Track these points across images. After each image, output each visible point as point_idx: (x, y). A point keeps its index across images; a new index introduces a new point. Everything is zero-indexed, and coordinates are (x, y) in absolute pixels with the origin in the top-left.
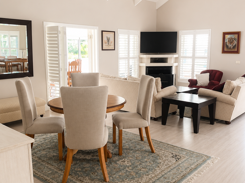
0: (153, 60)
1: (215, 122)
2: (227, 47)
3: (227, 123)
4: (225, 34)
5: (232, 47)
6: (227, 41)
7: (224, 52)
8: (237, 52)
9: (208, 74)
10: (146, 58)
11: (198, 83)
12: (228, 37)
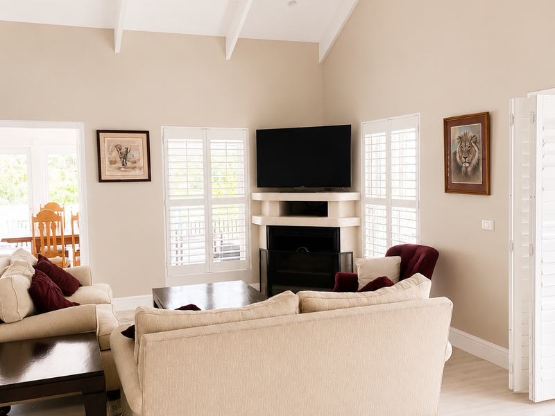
0: (290, 209)
2: (458, 168)
5: (469, 169)
10: (272, 201)
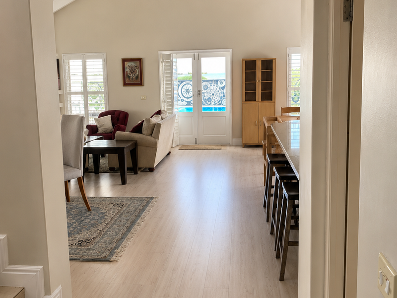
1: (139, 172)
2: (129, 77)
3: (151, 170)
4: (124, 61)
5: (134, 78)
6: (128, 70)
7: (125, 84)
8: (141, 84)
9: (109, 116)
11: (100, 129)
12: (127, 64)
